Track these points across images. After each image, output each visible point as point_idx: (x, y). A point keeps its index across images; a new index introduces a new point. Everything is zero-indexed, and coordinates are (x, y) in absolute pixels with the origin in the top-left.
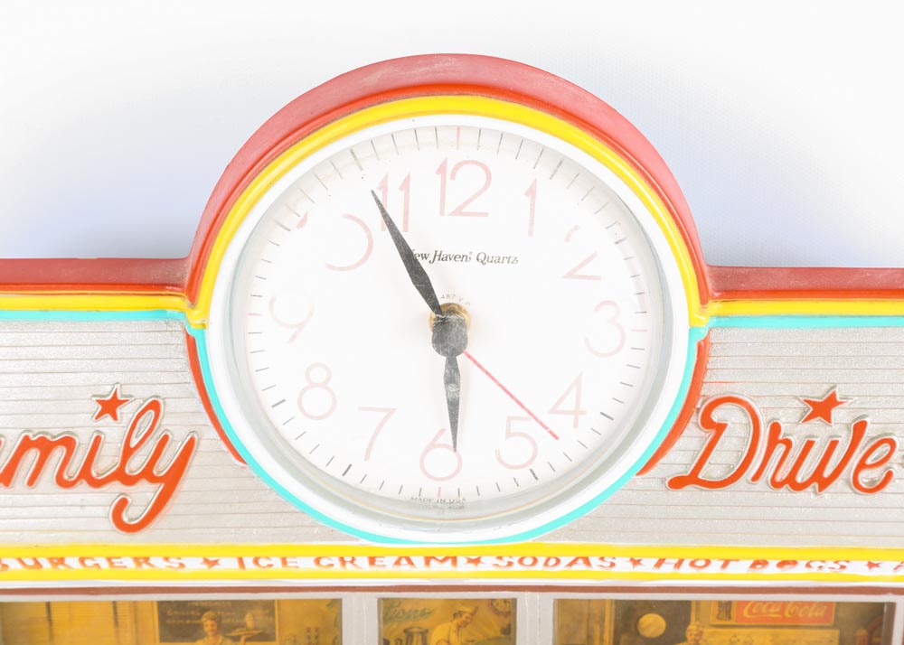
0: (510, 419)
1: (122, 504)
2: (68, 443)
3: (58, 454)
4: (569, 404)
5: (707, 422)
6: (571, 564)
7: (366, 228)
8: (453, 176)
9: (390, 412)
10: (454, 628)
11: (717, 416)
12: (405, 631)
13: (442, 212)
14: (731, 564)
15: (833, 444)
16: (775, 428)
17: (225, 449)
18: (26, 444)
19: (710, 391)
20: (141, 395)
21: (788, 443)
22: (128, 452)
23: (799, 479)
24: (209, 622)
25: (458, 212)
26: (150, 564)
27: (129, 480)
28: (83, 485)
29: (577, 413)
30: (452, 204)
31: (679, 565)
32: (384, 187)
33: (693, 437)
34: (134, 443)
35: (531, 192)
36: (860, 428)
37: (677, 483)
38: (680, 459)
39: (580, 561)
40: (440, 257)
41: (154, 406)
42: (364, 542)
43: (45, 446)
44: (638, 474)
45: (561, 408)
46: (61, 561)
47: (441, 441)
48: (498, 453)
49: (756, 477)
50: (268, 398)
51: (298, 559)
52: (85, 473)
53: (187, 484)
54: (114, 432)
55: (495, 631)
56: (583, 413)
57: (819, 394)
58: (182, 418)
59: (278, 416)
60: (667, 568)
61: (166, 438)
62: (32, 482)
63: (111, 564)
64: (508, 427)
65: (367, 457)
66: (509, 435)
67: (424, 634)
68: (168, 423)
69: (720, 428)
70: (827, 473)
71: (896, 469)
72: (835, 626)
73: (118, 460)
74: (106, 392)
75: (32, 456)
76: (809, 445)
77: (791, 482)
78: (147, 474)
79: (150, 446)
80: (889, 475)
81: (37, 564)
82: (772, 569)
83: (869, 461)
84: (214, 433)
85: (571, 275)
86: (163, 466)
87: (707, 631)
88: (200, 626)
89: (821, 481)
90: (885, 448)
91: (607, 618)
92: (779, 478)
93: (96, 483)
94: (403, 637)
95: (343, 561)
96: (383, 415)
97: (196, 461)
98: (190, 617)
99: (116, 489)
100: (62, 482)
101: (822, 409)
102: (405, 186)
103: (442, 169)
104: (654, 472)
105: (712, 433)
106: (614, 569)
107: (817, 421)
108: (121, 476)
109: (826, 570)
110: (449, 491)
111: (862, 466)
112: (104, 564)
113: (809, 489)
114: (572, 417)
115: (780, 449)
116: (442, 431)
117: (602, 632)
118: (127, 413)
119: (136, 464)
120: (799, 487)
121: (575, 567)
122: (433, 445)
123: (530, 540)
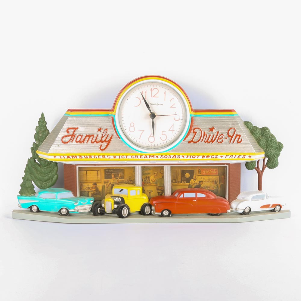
0: (162, 132)
1: (101, 146)
2: (93, 136)
3: (91, 138)
4: (172, 129)
5: (194, 132)
6: (173, 158)
7: (139, 99)
8: (153, 91)
9: (144, 131)
10: (154, 176)
11: (195, 131)
12: (146, 177)
13: (151, 97)
14: (199, 157)
15: (214, 135)
16: (204, 133)
17: (117, 137)
18: (87, 136)
19: (194, 127)
20: (105, 128)
21: (207, 135)
22: (102, 137)
23: (209, 141)
24: (113, 175)
25: (154, 97)
26: (105, 158)
27: (102, 142)
28: (95, 143)
29: (173, 130)
30: (153, 95)
31: (190, 157)
32: (143, 92)
33: (192, 135)
34: (103, 136)
35: (165, 93)
36: (218, 132)
37: (189, 142)
38: (190, 138)
39: (174, 157)
40: (151, 104)
41: (107, 129)
42: (139, 153)
43: (89, 136)
44: (183, 141)
45: (170, 130)
46: (91, 156)
47: (151, 136)
48: (161, 138)
49: (202, 141)
50: (125, 128)
51: (128, 156)
52: (95, 141)
53: (111, 143)
54: (100, 134)
55: (161, 177)
56: (174, 131)
57: (211, 127)
58: (111, 132)
59: (126, 131)
60: (189, 158)
61: (108, 135)
62: (87, 142)
63: (99, 157)
64: (162, 133)
65: (140, 139)
66: (162, 134)
67: (149, 177)
68: (108, 132)
69: (196, 133)
70: (213, 140)
71: (224, 139)
72: (218, 175)
73: (101, 139)
74: (99, 127)
75: (87, 138)
76: (210, 135)
77: (207, 141)
78: (105, 141)
79: (106, 136)
80: (223, 140)
81: (87, 157)
82: (205, 158)
83: (220, 138)
84: (116, 134)
85: (171, 107)
86: (108, 139)
87: (197, 176)
88: (111, 176)
89: (212, 141)
90: (222, 136)
91: (180, 174)
92: (205, 141)
93: (97, 142)
94: (145, 178)
95: (136, 157)
96: (142, 131)
97: (112, 139)
98: (110, 174)
99: (100, 143)
100: (92, 142)
101: (212, 129)
102: (146, 92)
103: (151, 90)
104: (185, 141)
105: (195, 134)
106: (180, 158)
107: (211, 132)
108: (101, 141)
109: (214, 158)
110: (153, 145)
111: (218, 139)
112: (98, 157)
113: (210, 143)
114: (172, 131)
115: (206, 136)
116: (152, 134)
117: (179, 178)
118: (102, 131)
119: (103, 140)
120: (209, 142)
121: (174, 158)
122: (150, 136)
123: (166, 152)
